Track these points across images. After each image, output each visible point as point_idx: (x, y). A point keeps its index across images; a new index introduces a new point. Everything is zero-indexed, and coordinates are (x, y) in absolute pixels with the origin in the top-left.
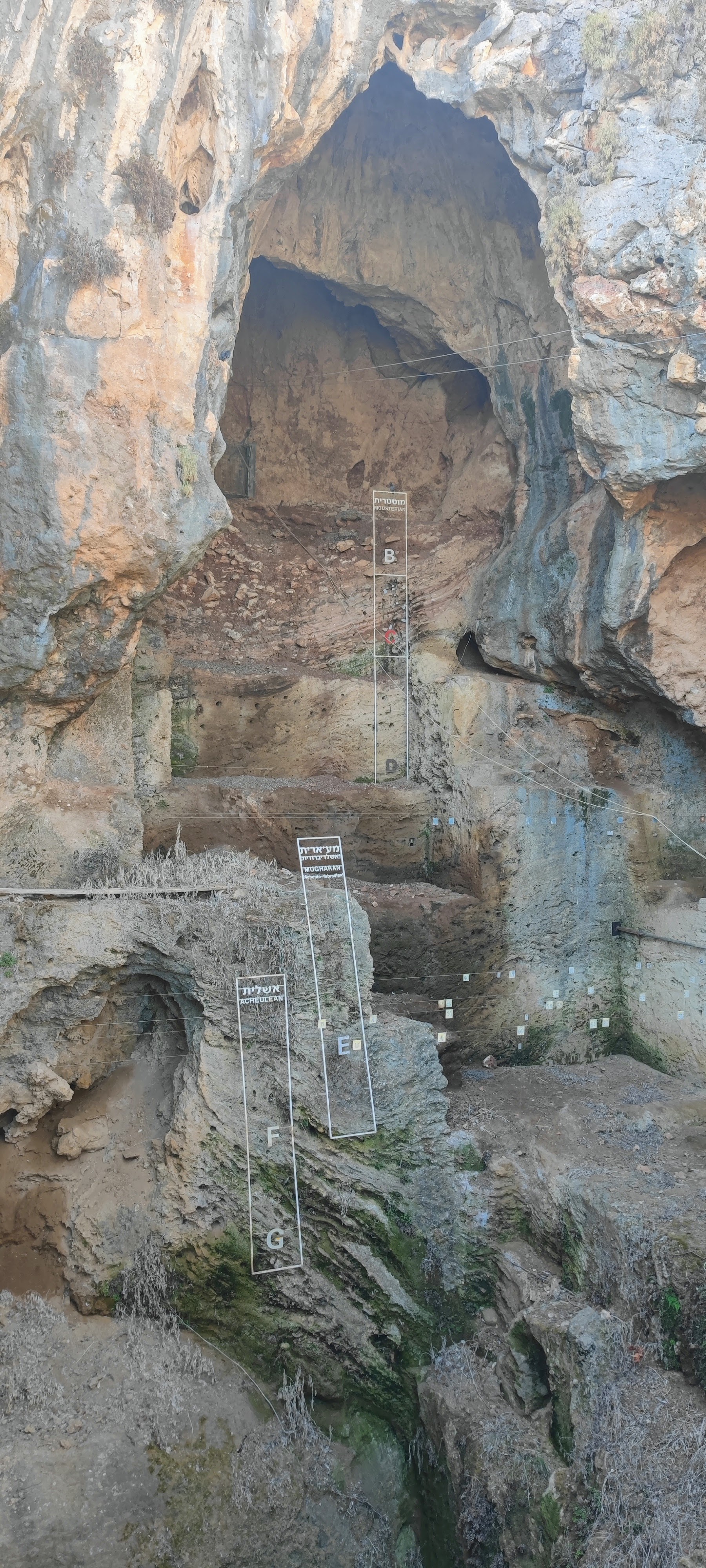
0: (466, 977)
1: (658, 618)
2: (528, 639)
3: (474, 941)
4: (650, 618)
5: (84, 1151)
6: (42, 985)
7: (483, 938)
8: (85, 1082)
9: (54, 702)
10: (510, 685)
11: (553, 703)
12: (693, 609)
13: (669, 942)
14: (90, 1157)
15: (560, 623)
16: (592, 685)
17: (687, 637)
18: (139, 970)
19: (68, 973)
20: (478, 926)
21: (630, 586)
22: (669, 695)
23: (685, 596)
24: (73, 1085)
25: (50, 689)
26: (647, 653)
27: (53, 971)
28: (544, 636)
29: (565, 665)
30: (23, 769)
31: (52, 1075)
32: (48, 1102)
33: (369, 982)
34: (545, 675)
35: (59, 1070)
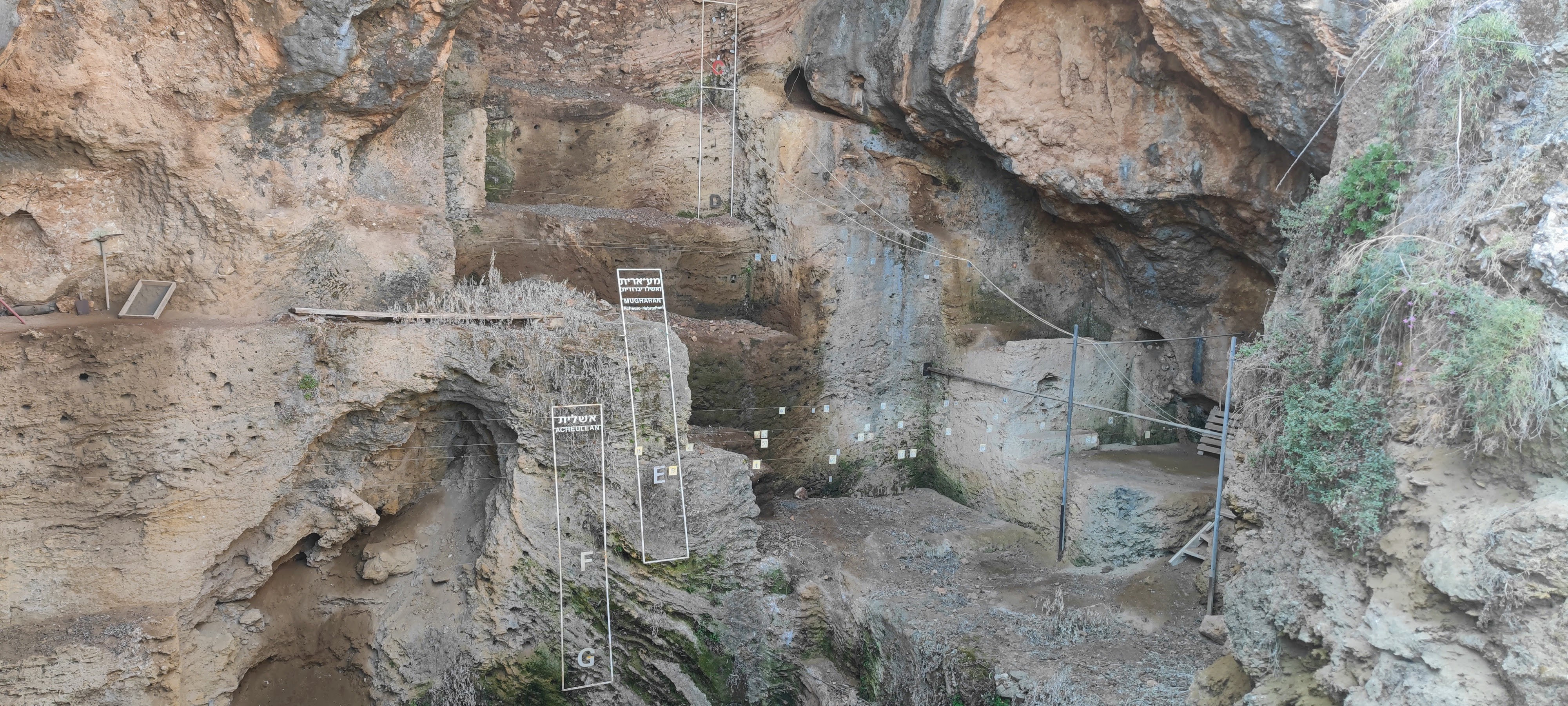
0: (782, 410)
1: (984, 63)
2: (856, 78)
3: (791, 377)
4: (977, 62)
5: (391, 575)
6: (346, 409)
7: (799, 375)
8: (393, 508)
9: (357, 113)
10: (837, 125)
11: (878, 145)
12: (1018, 56)
13: (975, 383)
14: (398, 582)
15: (889, 62)
16: (918, 128)
17: (1011, 83)
18: (450, 396)
19: (374, 397)
20: (795, 363)
21: (959, 29)
22: (990, 141)
23: (1012, 43)
24: (379, 511)
25: (353, 98)
26: (972, 98)
27: (357, 394)
28: (872, 76)
29: (891, 107)
30: (323, 182)
31: (357, 500)
32: (353, 526)
33: (687, 414)
34: (872, 116)
35: (364, 495)
